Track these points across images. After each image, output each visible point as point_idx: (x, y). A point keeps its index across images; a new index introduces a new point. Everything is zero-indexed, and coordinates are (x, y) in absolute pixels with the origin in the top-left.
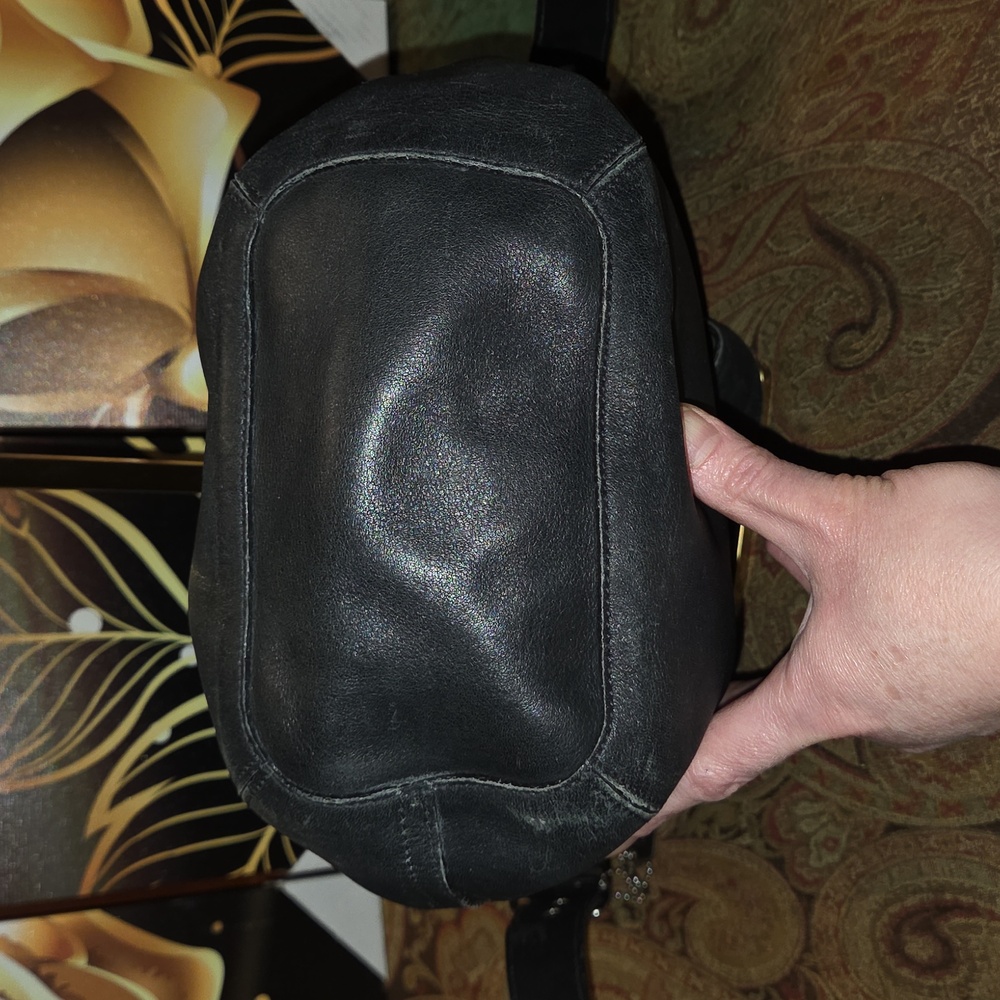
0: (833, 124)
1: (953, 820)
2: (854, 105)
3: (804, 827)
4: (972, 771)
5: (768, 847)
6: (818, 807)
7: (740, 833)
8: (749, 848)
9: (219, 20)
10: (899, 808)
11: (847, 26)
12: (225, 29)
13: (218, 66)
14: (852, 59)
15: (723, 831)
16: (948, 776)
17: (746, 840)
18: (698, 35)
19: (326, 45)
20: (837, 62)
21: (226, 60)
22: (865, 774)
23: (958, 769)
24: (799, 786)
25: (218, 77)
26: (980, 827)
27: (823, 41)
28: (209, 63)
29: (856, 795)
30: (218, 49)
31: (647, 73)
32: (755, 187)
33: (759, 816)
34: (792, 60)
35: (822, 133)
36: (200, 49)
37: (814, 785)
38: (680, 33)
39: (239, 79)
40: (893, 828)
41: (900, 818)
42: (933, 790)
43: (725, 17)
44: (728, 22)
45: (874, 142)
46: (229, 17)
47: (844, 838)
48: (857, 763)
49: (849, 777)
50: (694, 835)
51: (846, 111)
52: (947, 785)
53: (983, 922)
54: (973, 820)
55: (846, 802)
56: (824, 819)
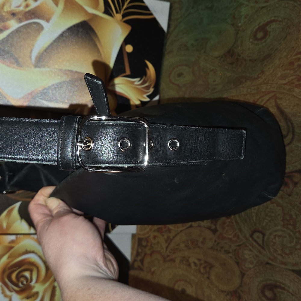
0: (287, 80)
1: (283, 266)
2: (294, 77)
3: (246, 256)
4: (290, 256)
5: (236, 258)
6: (250, 253)
7: (229, 253)
8: (231, 257)
9: (123, 4)
10: (270, 259)
11: (296, 55)
12: (125, 7)
13: (121, 17)
14: (296, 64)
15: (225, 251)
16: (284, 255)
17: (231, 255)
18: (256, 42)
19: (151, 14)
20: (292, 63)
21: (124, 16)
22: (263, 248)
23: (287, 254)
24: (246, 246)
25: (121, 21)
26: (289, 270)
27: (289, 56)
28: (119, 16)
29: (261, 253)
30: (122, 12)
31: (239, 48)
32: (263, 90)
33: (235, 250)
34: (280, 58)
35: (284, 82)
36: (117, 12)
37: (251, 247)
38: (251, 40)
39: (127, 22)
40: (268, 263)
41: (270, 262)
42: (279, 257)
43: (264, 40)
44: (265, 42)
45: (297, 89)
46: (126, 4)
47: (255, 262)
48: (262, 245)
49: (259, 248)
50: (217, 250)
51: (291, 78)
52: (283, 257)
53: (285, 292)
54: (288, 267)
55: (258, 254)
56: (251, 256)
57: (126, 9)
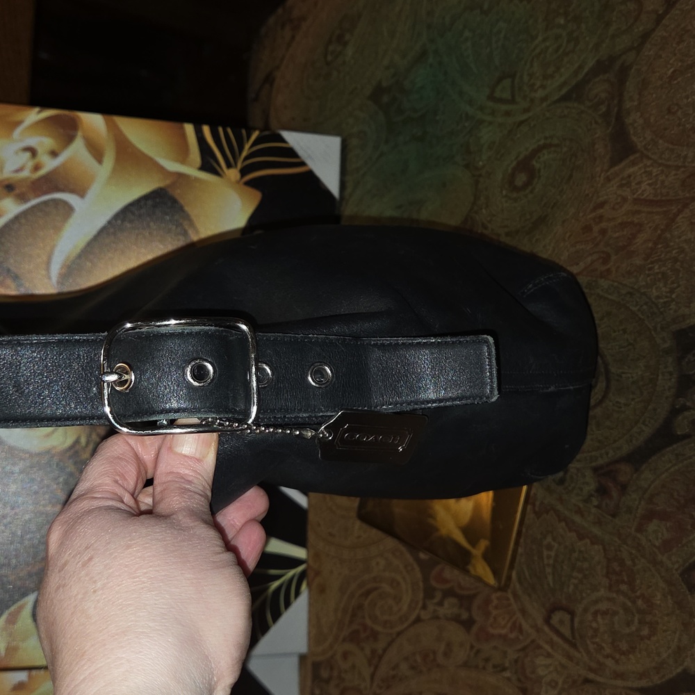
1: (619, 683)
2: (595, 257)
3: (541, 672)
4: (631, 656)
5: (519, 680)
6: (548, 661)
7: (504, 669)
8: (509, 679)
9: (241, 149)
10: (591, 670)
11: (595, 209)
12: (244, 154)
13: (238, 176)
14: (596, 229)
15: (495, 666)
16: (617, 656)
17: (507, 674)
18: (515, 195)
19: (303, 164)
20: (587, 229)
21: (244, 172)
22: (574, 646)
23: (623, 653)
24: (539, 647)
25: (238, 182)
26: (632, 689)
27: (581, 214)
28: (233, 174)
29: (570, 658)
30: (239, 165)
31: (484, 211)
33: (516, 661)
34: (564, 222)
37: (547, 647)
38: (504, 192)
40: (587, 681)
41: (591, 676)
42: (609, 662)
43: (530, 188)
44: (532, 192)
45: (603, 280)
46: (247, 146)
47: (560, 682)
48: (571, 639)
49: (566, 646)
50: (477, 667)
51: (589, 260)
52: (617, 662)
54: (629, 684)
55: (564, 661)
56: (551, 669)
57: (246, 158)
